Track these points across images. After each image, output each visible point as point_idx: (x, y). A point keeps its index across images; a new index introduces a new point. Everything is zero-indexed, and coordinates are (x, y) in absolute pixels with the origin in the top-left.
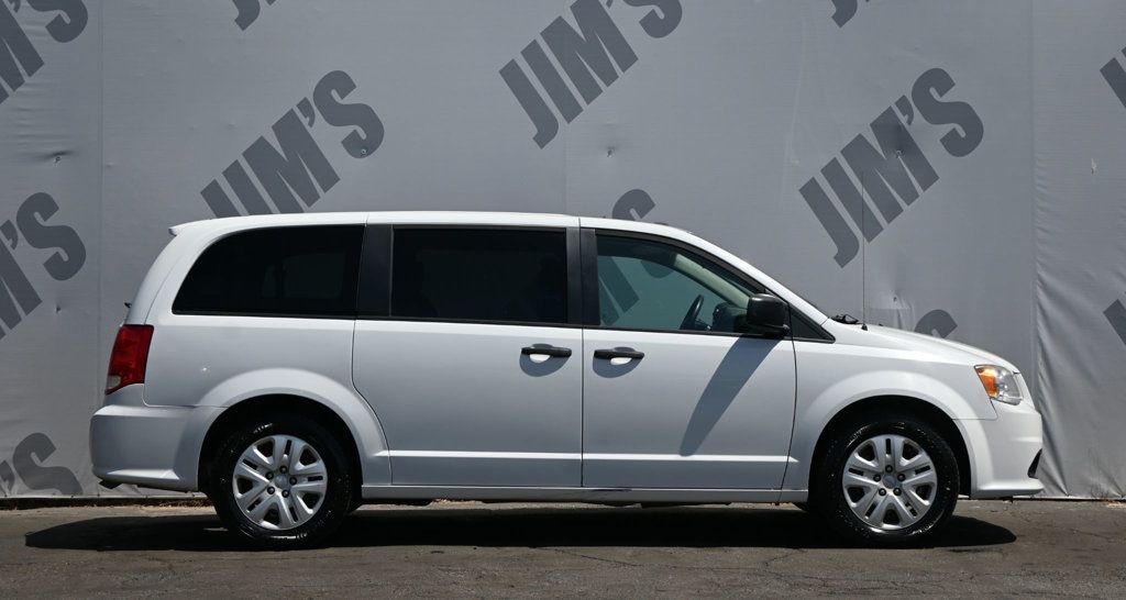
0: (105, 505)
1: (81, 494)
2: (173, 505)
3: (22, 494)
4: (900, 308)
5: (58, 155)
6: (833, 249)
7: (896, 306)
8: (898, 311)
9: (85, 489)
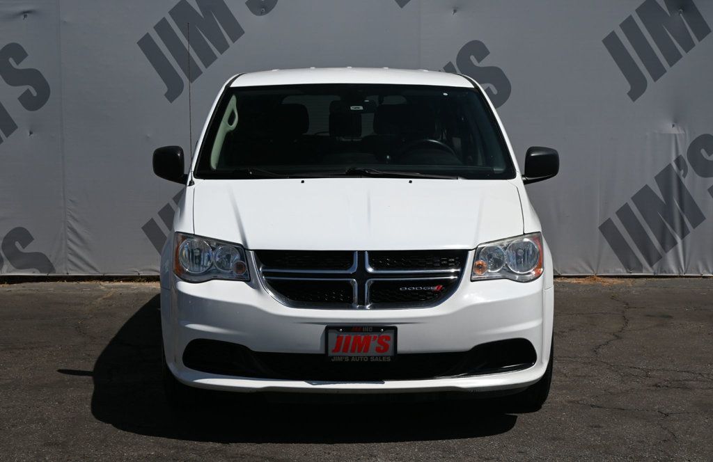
0: (72, 281)
1: (55, 273)
2: (123, 281)
3: (10, 272)
4: (677, 132)
5: (25, 13)
6: (627, 87)
7: (674, 131)
8: (675, 135)
9: (57, 269)
